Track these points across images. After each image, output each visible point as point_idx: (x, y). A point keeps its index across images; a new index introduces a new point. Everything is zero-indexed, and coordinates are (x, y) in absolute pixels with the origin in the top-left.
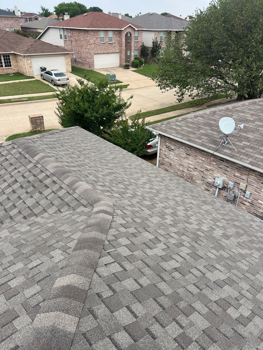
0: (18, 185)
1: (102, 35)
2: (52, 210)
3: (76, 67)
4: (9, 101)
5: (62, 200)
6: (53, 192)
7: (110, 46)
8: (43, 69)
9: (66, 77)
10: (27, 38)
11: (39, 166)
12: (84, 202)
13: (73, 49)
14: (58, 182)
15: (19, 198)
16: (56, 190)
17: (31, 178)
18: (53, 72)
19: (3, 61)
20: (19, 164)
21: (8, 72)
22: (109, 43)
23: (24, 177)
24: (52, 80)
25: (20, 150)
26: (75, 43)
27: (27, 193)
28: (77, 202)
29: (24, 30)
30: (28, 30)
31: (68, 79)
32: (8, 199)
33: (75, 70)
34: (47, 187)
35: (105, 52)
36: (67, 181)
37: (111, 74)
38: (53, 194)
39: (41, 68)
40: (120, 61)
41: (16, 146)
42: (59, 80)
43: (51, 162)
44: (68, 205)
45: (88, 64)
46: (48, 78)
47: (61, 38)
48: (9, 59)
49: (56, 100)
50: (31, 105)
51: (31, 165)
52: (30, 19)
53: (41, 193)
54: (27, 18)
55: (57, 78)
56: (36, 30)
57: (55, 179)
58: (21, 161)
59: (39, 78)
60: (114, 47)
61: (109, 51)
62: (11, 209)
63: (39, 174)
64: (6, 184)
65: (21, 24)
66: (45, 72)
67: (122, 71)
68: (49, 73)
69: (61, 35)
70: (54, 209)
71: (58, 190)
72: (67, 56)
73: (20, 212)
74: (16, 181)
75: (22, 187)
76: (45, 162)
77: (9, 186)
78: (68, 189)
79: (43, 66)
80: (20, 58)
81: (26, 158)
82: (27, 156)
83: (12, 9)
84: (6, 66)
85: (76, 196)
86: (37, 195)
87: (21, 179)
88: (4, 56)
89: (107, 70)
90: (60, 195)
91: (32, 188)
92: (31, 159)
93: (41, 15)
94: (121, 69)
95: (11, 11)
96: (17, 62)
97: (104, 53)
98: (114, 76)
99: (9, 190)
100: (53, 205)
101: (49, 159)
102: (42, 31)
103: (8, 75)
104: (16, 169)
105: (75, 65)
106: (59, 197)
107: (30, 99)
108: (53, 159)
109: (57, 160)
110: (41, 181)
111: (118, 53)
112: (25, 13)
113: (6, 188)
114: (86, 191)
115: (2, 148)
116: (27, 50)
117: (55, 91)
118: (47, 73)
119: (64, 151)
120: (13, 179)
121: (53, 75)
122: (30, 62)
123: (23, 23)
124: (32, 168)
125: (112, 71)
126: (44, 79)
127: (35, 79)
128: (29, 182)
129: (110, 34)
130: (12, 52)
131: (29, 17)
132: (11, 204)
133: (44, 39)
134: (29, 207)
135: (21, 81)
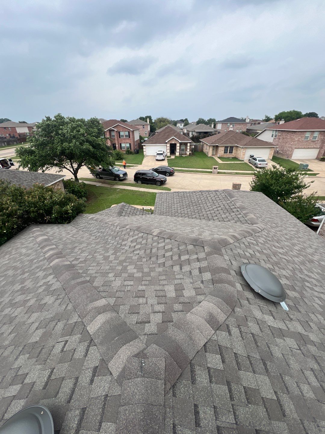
0: (221, 208)
1: (308, 134)
2: (232, 222)
3: (276, 157)
4: (225, 173)
5: (239, 219)
6: (236, 215)
7: (312, 143)
8: (251, 156)
9: (266, 163)
10: (248, 137)
11: (233, 203)
12: (249, 222)
13: (279, 144)
14: (240, 211)
15: (220, 213)
16: (238, 214)
17: (227, 207)
18: (258, 159)
19: (229, 150)
20: (224, 200)
21: (230, 157)
22: (312, 141)
23: (224, 206)
24: (255, 164)
25: (226, 194)
26: (282, 140)
27: (223, 212)
28: (246, 222)
29: (248, 131)
30: (251, 131)
31: (267, 164)
32: (215, 212)
33: (274, 159)
34: (233, 212)
35: (306, 147)
36: (244, 212)
37: (304, 164)
38: (235, 216)
39: (251, 155)
40: (318, 155)
41: (224, 192)
42: (260, 164)
43: (239, 202)
44: (241, 221)
45: (287, 155)
46: (253, 162)
47: (272, 136)
48: (233, 149)
49: (253, 176)
50: (236, 177)
51: (229, 202)
52: (255, 124)
53: (230, 214)
54: (252, 123)
55: (259, 163)
56: (256, 131)
57: (238, 209)
58: (225, 199)
59: (247, 162)
60: (315, 144)
61: (310, 147)
62: (215, 216)
63: (231, 206)
64: (215, 207)
65: (247, 127)
66: (252, 158)
67: (317, 163)
68: (255, 159)
69: (273, 135)
70: (234, 221)
71: (238, 215)
72: (272, 149)
73: (218, 219)
74: (220, 207)
75: (222, 209)
76: (236, 201)
77: (217, 208)
78: (244, 215)
79: (252, 154)
80: (240, 149)
81: (228, 198)
82: (228, 197)
83: (244, 117)
84: (229, 153)
85: (246, 219)
86: (228, 214)
87: (222, 206)
88: (230, 147)
89: (302, 160)
90: (239, 217)
91: (226, 211)
92: (230, 199)
93: (264, 121)
94: (316, 161)
95: (243, 119)
96: (237, 151)
97: (304, 148)
98: (307, 166)
99: (216, 209)
100: (234, 220)
101: (239, 201)
102: (260, 132)
103: (229, 158)
104: (221, 202)
105: (276, 155)
106: (238, 217)
107: (237, 173)
108: (240, 201)
109: (242, 202)
110: (231, 209)
111: (319, 148)
112: (252, 120)
113: (215, 208)
114: (252, 218)
115: (218, 192)
116: (246, 144)
117: (254, 170)
118: (253, 159)
119: (248, 200)
120: (219, 205)
121: (257, 160)
122: (244, 151)
123: (249, 127)
124: (229, 203)
125: (307, 162)
126: (250, 163)
127: (244, 162)
128: (226, 208)
129: (316, 134)
130: (236, 145)
131: (255, 122)
132: (215, 215)
133: (260, 138)
134: (222, 218)
135: (235, 162)
